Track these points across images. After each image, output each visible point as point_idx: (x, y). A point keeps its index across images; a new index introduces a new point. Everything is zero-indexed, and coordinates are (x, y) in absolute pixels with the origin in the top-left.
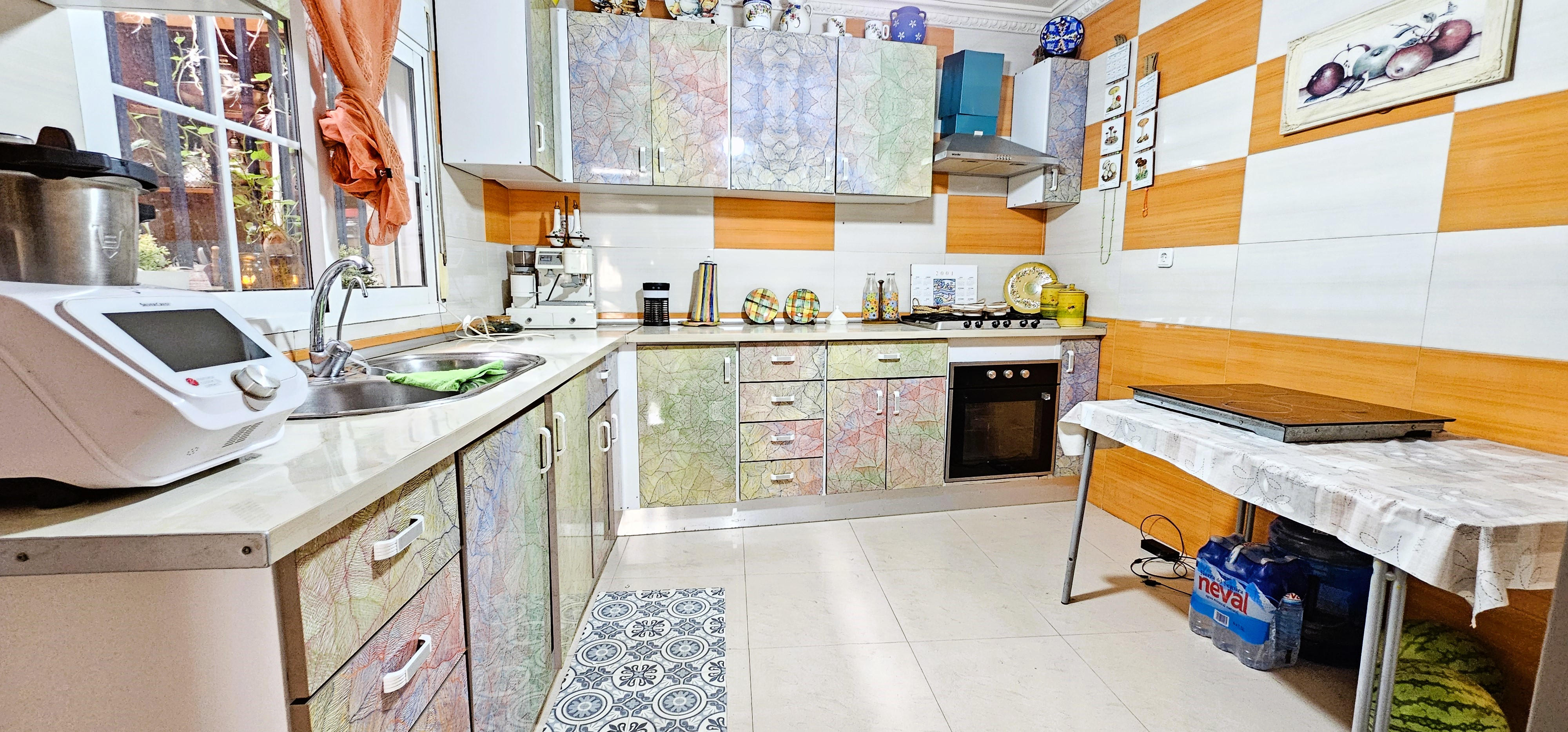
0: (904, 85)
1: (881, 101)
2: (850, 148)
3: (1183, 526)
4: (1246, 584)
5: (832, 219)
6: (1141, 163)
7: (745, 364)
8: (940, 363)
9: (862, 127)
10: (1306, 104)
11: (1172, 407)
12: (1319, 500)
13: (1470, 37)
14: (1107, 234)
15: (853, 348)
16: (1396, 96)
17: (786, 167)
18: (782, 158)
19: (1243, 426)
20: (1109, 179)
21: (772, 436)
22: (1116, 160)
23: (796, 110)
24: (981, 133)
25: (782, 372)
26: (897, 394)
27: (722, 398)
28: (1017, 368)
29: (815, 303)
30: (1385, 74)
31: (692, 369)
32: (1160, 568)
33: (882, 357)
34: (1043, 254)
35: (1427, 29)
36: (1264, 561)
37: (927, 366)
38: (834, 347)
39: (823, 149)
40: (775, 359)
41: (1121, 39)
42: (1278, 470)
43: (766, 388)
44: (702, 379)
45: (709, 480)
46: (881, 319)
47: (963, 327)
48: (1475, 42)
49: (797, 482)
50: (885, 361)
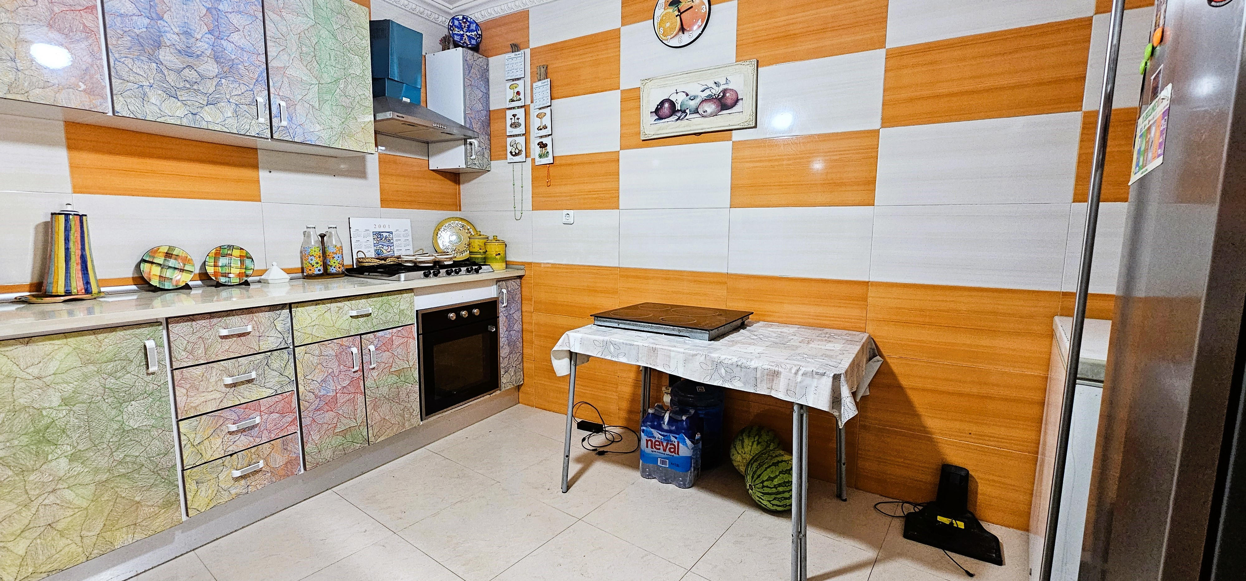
0: (340, 37)
1: (316, 47)
2: (285, 91)
3: (599, 405)
4: (677, 436)
5: (255, 166)
6: (543, 145)
7: (179, 345)
8: (408, 312)
9: (298, 71)
10: (655, 122)
11: (627, 327)
12: (759, 375)
13: (737, 100)
14: (518, 197)
15: (321, 308)
16: (705, 126)
17: (203, 100)
18: (195, 87)
19: (681, 334)
20: (516, 155)
21: (229, 425)
22: (521, 140)
23: (210, 32)
24: (408, 100)
25: (236, 347)
26: (372, 348)
27: (145, 395)
28: (469, 307)
29: (248, 262)
30: (698, 112)
31: (85, 364)
32: (598, 440)
33: (354, 313)
34: (460, 210)
35: (716, 91)
36: (684, 418)
37: (397, 316)
38: (299, 309)
39: (251, 86)
40: (224, 332)
41: (515, 48)
42: (730, 361)
43: (214, 371)
44: (105, 376)
45: (134, 508)
46: (326, 274)
47: (422, 276)
48: (740, 102)
49: (268, 469)
50: (357, 317)
